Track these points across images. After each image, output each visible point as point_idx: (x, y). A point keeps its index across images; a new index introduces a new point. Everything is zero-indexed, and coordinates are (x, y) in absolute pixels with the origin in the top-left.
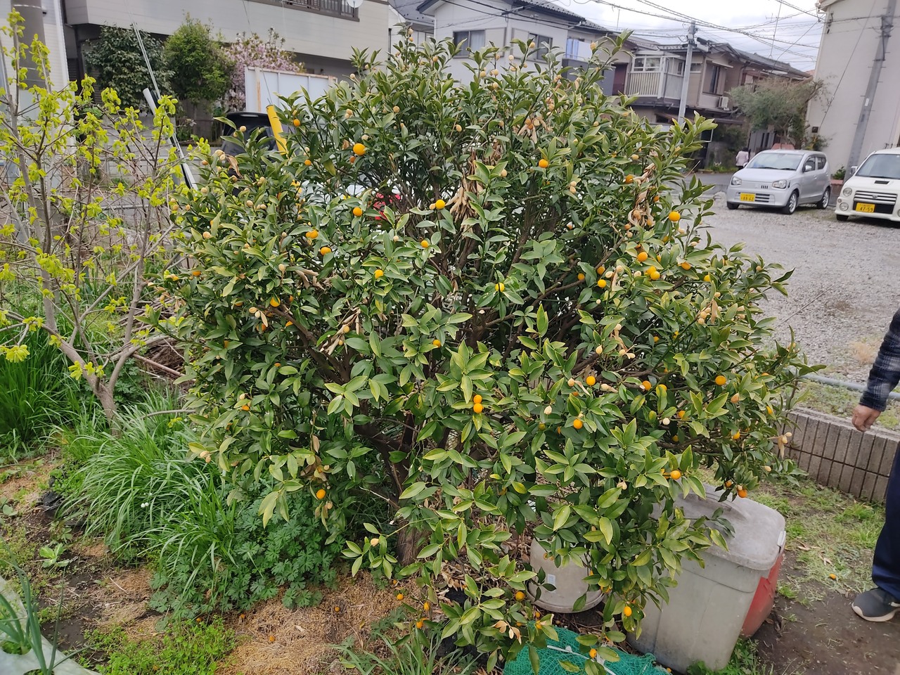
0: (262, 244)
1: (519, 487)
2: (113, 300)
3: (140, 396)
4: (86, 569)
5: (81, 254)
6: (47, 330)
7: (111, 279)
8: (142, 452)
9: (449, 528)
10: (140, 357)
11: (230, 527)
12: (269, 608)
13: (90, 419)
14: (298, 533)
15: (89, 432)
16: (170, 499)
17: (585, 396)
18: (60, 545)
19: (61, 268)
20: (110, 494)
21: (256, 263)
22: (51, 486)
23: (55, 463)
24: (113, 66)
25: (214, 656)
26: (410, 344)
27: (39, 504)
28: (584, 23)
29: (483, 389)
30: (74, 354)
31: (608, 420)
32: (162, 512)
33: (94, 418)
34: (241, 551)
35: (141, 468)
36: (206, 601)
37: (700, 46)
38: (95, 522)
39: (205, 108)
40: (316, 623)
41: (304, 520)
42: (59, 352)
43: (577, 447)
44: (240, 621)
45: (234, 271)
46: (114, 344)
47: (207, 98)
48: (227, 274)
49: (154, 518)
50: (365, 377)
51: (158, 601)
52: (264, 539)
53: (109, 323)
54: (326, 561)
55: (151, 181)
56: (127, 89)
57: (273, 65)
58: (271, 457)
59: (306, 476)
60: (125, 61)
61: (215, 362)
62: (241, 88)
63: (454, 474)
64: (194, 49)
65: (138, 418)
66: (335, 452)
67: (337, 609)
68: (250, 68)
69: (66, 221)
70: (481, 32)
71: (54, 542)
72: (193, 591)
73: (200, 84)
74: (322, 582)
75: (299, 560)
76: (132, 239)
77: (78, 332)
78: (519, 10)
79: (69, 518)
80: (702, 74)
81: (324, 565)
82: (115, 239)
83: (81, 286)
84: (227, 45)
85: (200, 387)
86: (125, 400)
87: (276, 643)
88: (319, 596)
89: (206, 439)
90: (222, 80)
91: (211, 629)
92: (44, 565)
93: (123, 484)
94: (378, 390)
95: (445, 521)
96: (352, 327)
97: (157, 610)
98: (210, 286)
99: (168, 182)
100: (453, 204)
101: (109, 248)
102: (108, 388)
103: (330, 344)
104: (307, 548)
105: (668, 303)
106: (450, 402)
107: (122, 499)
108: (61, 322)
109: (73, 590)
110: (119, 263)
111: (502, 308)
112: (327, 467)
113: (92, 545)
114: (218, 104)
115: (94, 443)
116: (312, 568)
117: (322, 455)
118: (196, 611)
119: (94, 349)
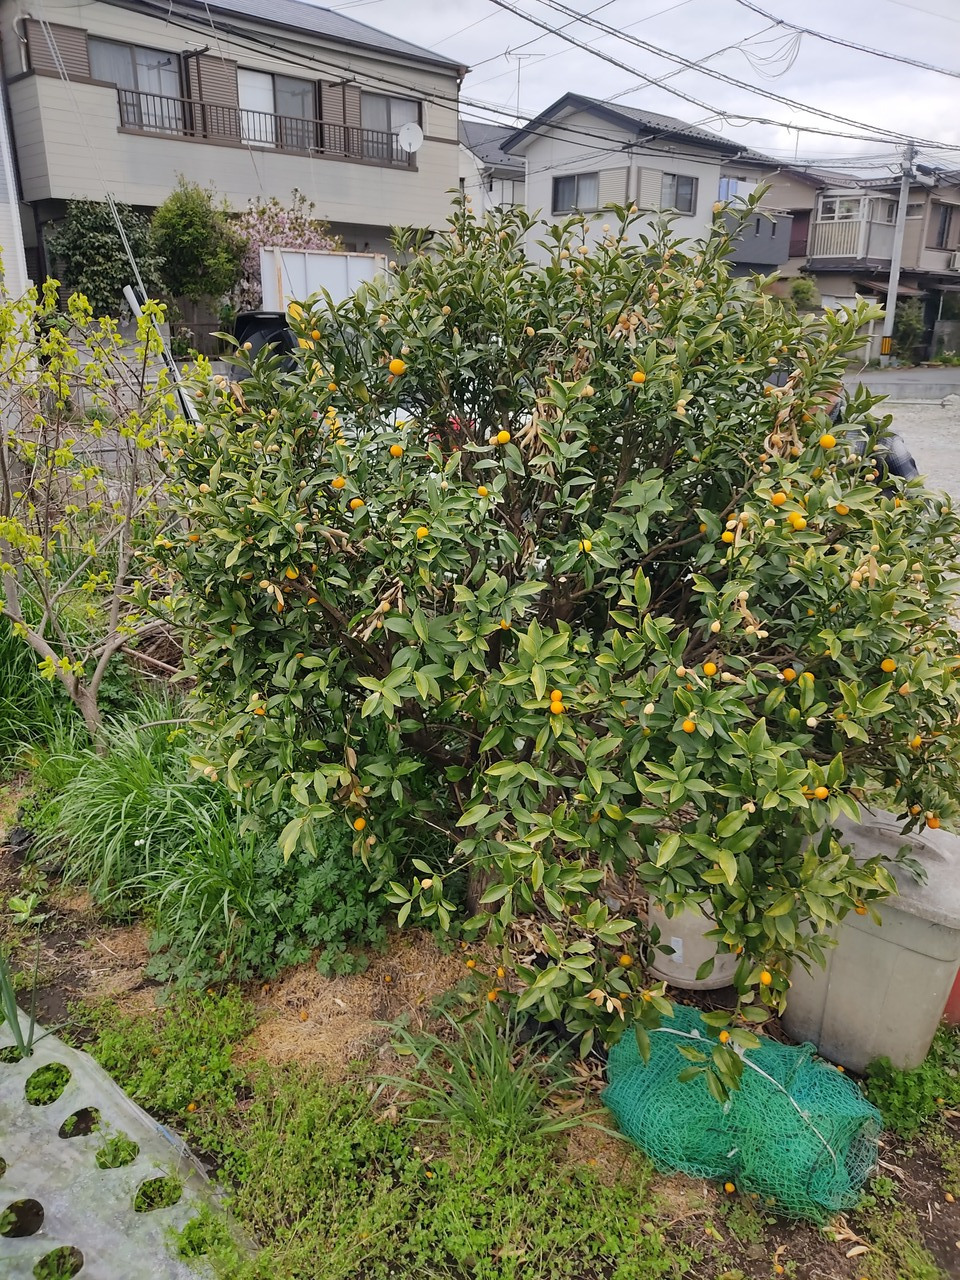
0: (275, 498)
1: (614, 811)
2: (92, 576)
3: (131, 702)
4: (66, 927)
5: (50, 515)
6: (9, 616)
7: (90, 548)
8: (135, 775)
9: (521, 864)
10: (130, 650)
11: (249, 871)
12: (300, 977)
13: (68, 733)
14: (336, 878)
15: (66, 750)
16: (171, 834)
17: (700, 689)
18: (34, 895)
19: (24, 534)
20: (94, 829)
21: (265, 523)
22: (20, 820)
23: (24, 792)
24: (83, 255)
25: (229, 1037)
26: (466, 624)
27: (6, 843)
28: (744, 154)
29: (563, 682)
30: (44, 647)
31: (731, 721)
32: (162, 851)
33: (72, 731)
34: (263, 901)
35: (133, 795)
36: (219, 967)
37: (922, 178)
38: (77, 866)
39: (209, 306)
40: (360, 996)
41: (343, 861)
42: (26, 646)
43: (690, 758)
44: (263, 993)
45: (239, 534)
46: (96, 634)
47: (211, 293)
48: (230, 538)
49: (152, 860)
50: (409, 668)
51: (158, 967)
52: (292, 887)
53: (88, 606)
54: (372, 915)
55: (137, 416)
56: (102, 285)
57: (299, 241)
58: (293, 775)
59: (341, 801)
60: (99, 247)
61: (221, 653)
62: (255, 276)
63: (528, 796)
64: (191, 224)
65: (129, 731)
66: (376, 769)
67: (388, 979)
68: (267, 248)
69: (29, 471)
70: (593, 175)
71: (25, 892)
72: (203, 953)
73: (200, 273)
74: (368, 944)
75: (337, 913)
76: (116, 493)
77: (49, 619)
78: (648, 141)
79: (42, 861)
80: (925, 219)
81: (369, 921)
82: (94, 494)
83: (50, 558)
84: (236, 216)
85: (203, 686)
86: (114, 707)
87: (309, 1021)
88: (364, 961)
89: (212, 753)
90: (230, 266)
91: (225, 1002)
92: (16, 921)
93: (111, 816)
94: (425, 685)
95: (516, 856)
96: (393, 603)
97: (157, 979)
98: (211, 554)
99: (160, 415)
100: (524, 436)
101: (85, 506)
102: (90, 692)
103: (365, 627)
104: (348, 899)
105: (814, 563)
106: (520, 700)
107: (111, 835)
108: (26, 606)
109: (51, 953)
110: (100, 526)
111: (589, 574)
112: (366, 789)
113: (73, 895)
114: (226, 300)
115: (73, 765)
116: (354, 924)
117: (361, 774)
118: (206, 979)
119: (71, 641)
